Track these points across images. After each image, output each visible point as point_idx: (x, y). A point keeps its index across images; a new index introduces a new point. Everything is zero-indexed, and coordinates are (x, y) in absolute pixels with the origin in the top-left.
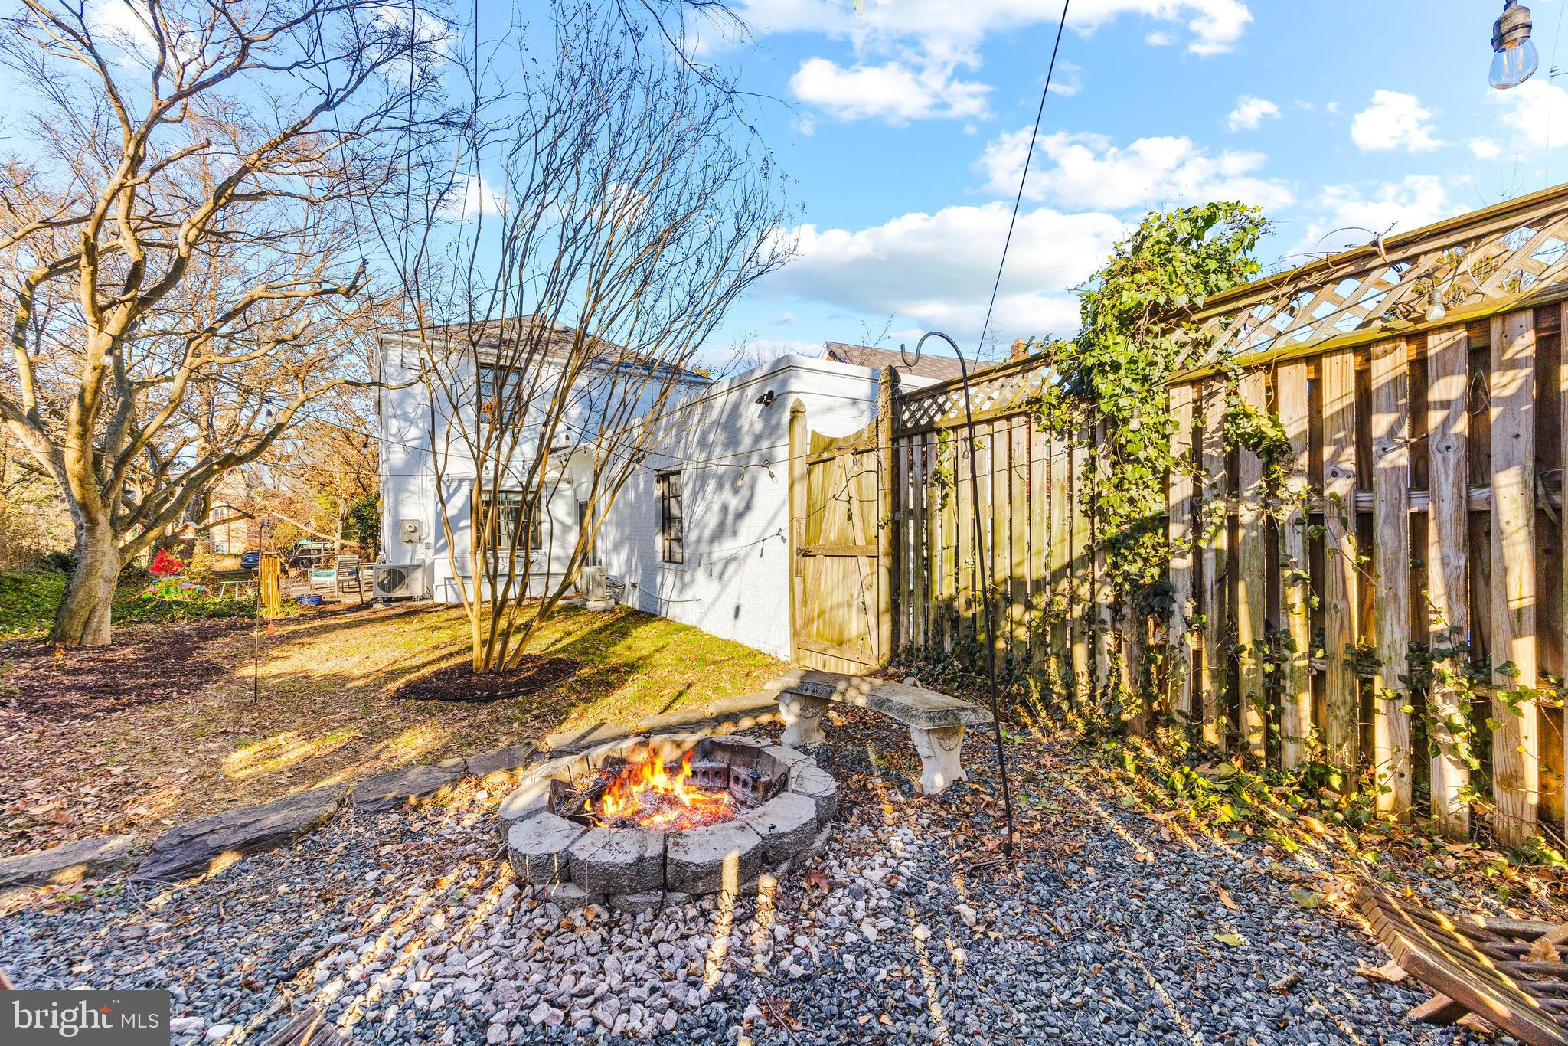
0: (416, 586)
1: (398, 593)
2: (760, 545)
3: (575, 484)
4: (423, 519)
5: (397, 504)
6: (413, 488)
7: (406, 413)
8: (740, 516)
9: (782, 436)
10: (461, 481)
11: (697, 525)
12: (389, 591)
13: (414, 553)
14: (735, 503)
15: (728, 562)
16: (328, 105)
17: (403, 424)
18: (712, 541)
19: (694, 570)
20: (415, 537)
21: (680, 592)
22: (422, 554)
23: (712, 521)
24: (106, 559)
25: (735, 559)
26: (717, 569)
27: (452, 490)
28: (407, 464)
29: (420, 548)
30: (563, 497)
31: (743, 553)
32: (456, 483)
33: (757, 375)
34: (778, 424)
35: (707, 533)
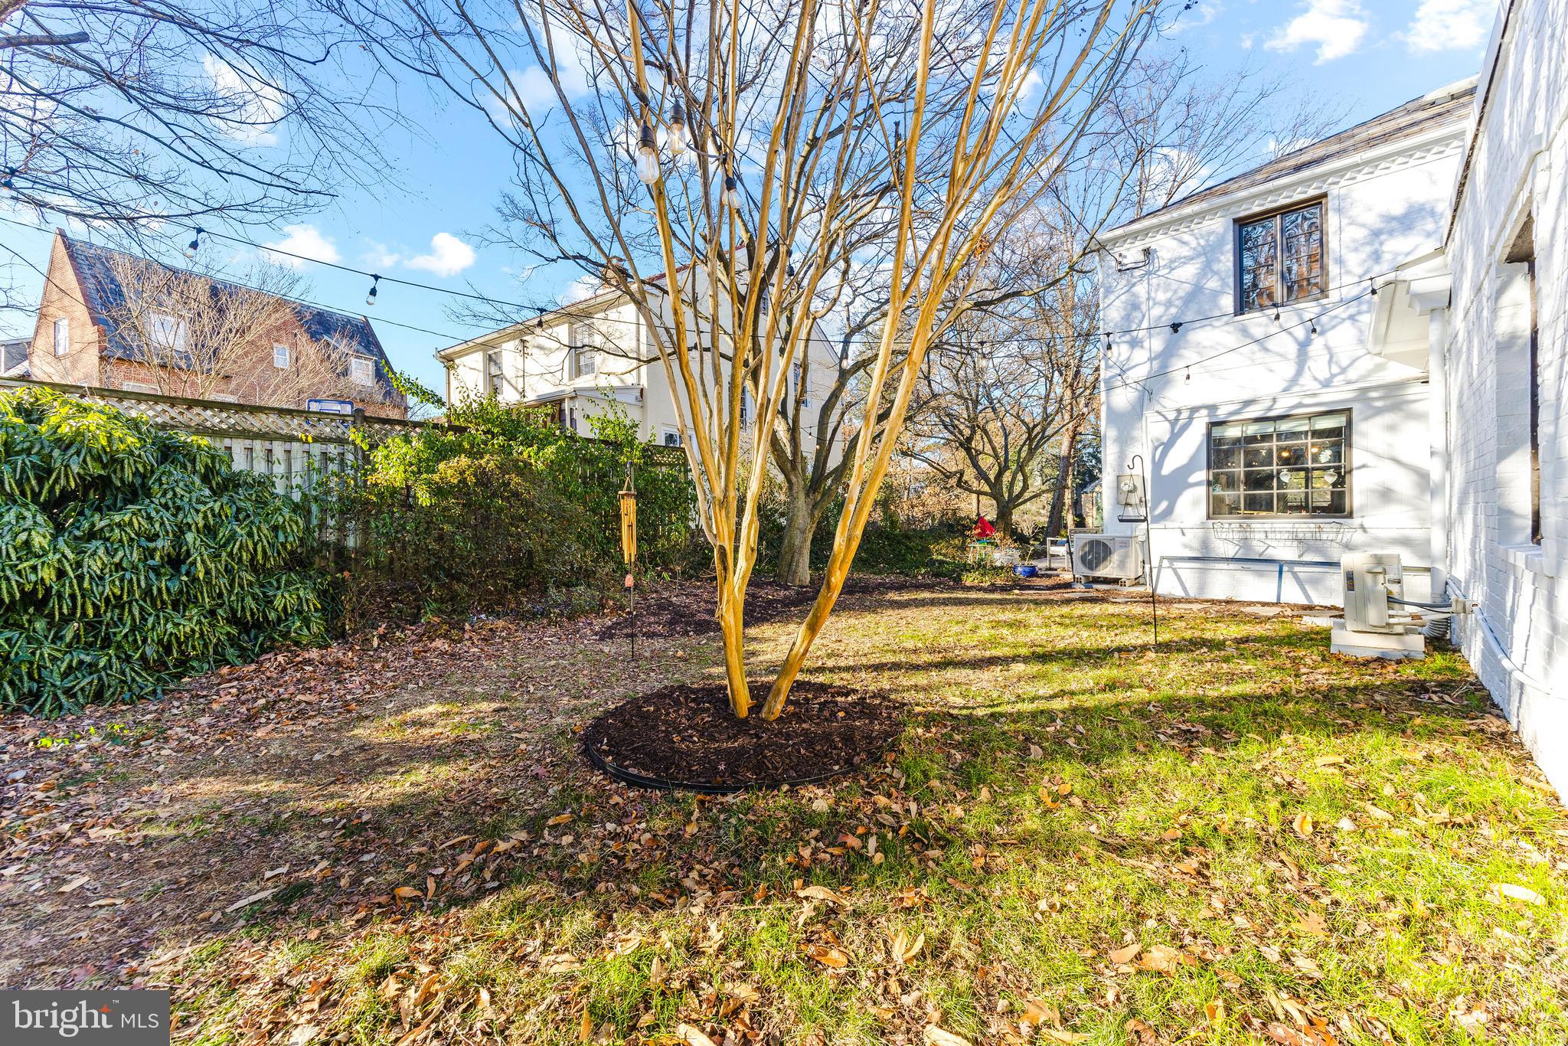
0: (1126, 567)
1: (1105, 572)
6: (1136, 433)
10: (1194, 410)
20: (1136, 496)
27: (1179, 425)
32: (1187, 415)
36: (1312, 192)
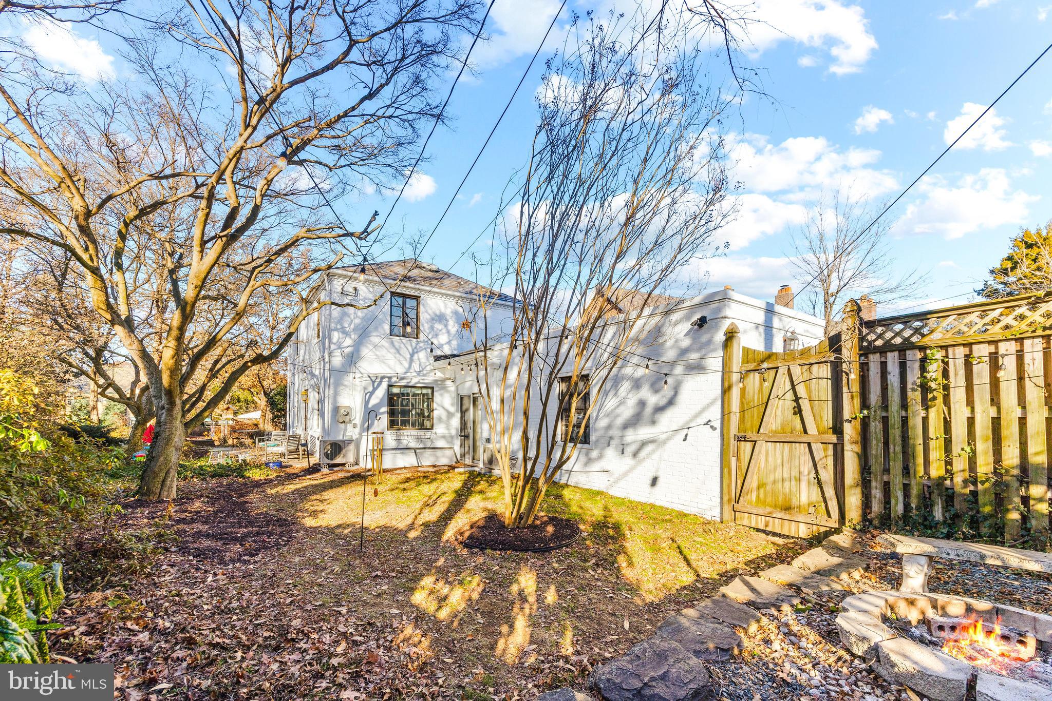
0: (348, 456)
1: (338, 460)
2: (685, 431)
3: (458, 382)
4: (352, 406)
5: (336, 394)
6: (346, 383)
7: (343, 328)
8: (660, 409)
9: (715, 350)
10: (382, 378)
11: (608, 415)
12: (332, 459)
13: (345, 430)
14: (653, 400)
15: (644, 444)
16: (370, 96)
17: (341, 335)
18: (625, 427)
19: (603, 449)
20: (348, 418)
21: (586, 464)
22: (351, 432)
23: (627, 412)
24: (178, 433)
25: (653, 441)
26: (630, 450)
27: (376, 384)
28: (343, 365)
29: (350, 426)
30: (448, 392)
31: (664, 437)
32: (379, 380)
33: (686, 304)
34: (710, 342)
35: (619, 421)
36: (416, 294)
